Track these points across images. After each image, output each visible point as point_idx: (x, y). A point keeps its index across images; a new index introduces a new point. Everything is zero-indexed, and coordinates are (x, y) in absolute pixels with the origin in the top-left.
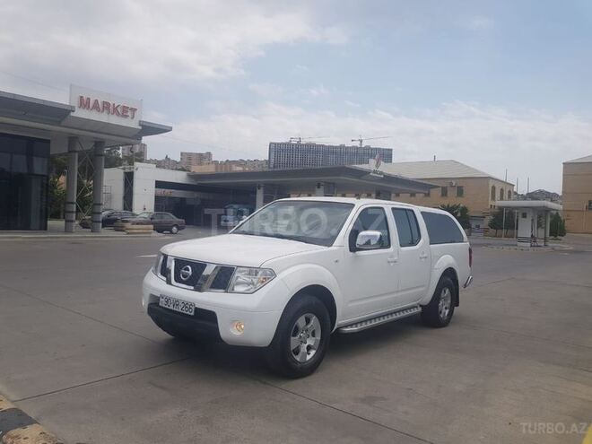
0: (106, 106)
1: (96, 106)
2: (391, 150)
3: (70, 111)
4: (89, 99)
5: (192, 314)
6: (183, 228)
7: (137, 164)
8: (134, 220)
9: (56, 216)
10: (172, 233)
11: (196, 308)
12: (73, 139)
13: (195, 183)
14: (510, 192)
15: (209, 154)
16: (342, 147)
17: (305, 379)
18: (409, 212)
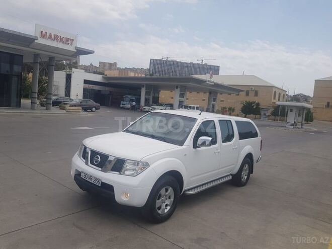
0: (56, 37)
1: (50, 37)
2: (219, 67)
3: (34, 40)
4: (46, 33)
5: (100, 185)
6: (99, 109)
7: (74, 70)
8: (71, 103)
9: (26, 97)
10: (92, 111)
11: (102, 182)
12: (36, 56)
13: (106, 82)
14: (284, 95)
15: (115, 64)
16: (191, 63)
17: (163, 224)
18: (229, 122)
